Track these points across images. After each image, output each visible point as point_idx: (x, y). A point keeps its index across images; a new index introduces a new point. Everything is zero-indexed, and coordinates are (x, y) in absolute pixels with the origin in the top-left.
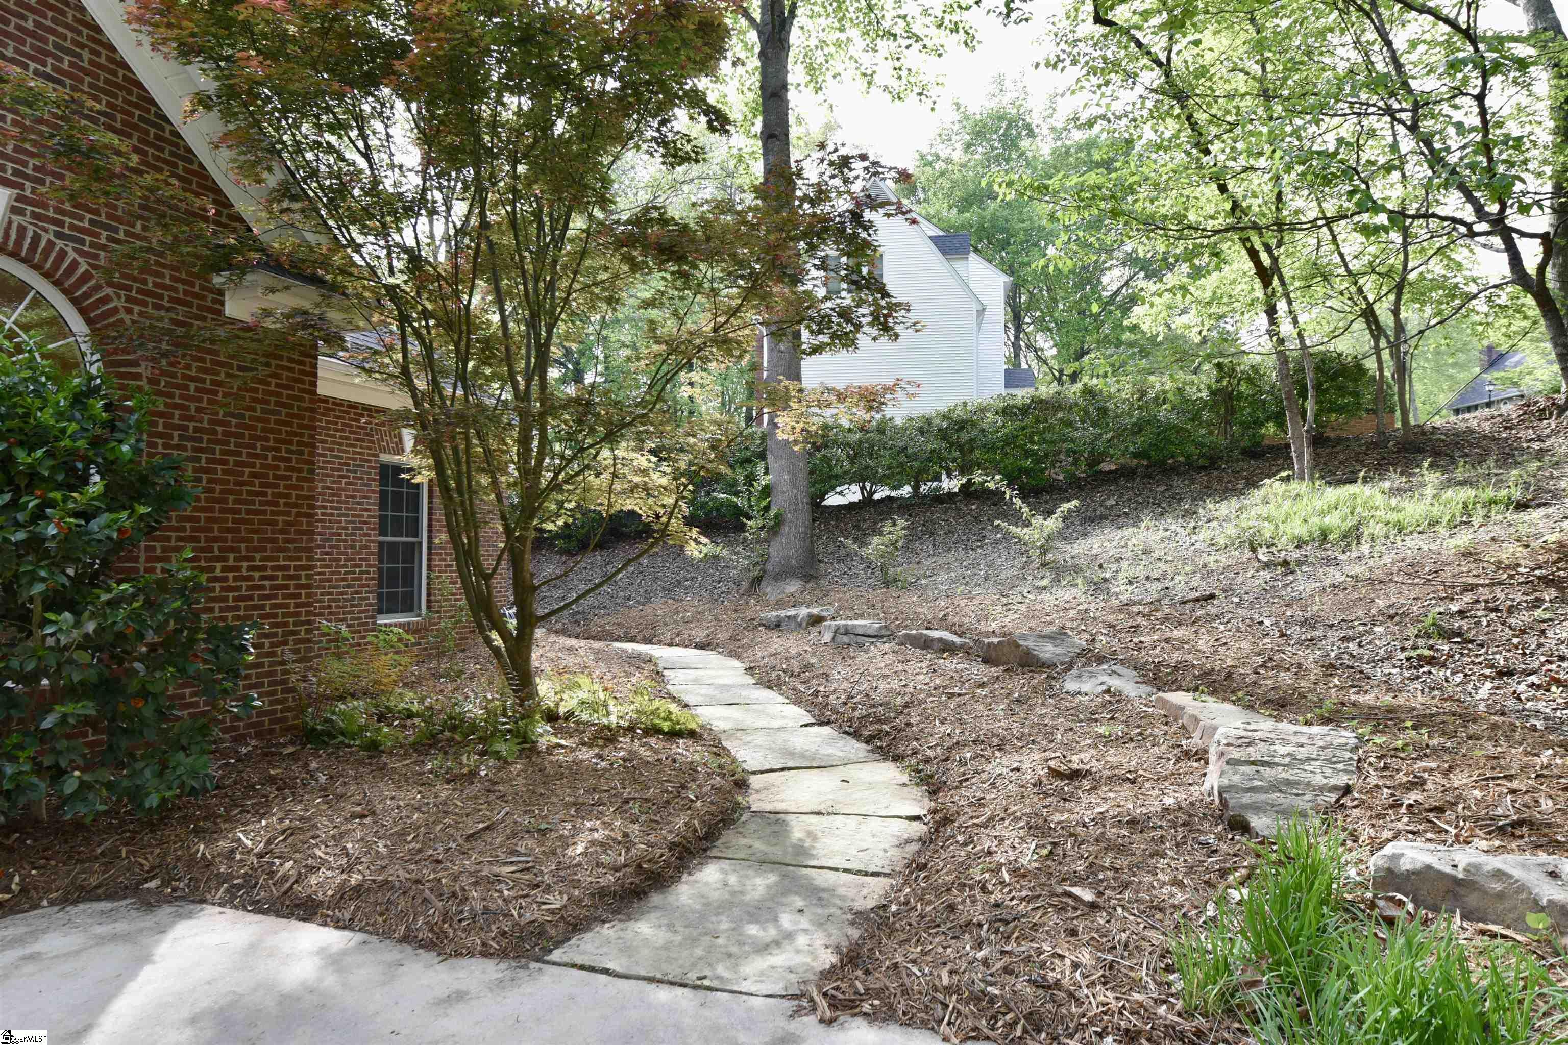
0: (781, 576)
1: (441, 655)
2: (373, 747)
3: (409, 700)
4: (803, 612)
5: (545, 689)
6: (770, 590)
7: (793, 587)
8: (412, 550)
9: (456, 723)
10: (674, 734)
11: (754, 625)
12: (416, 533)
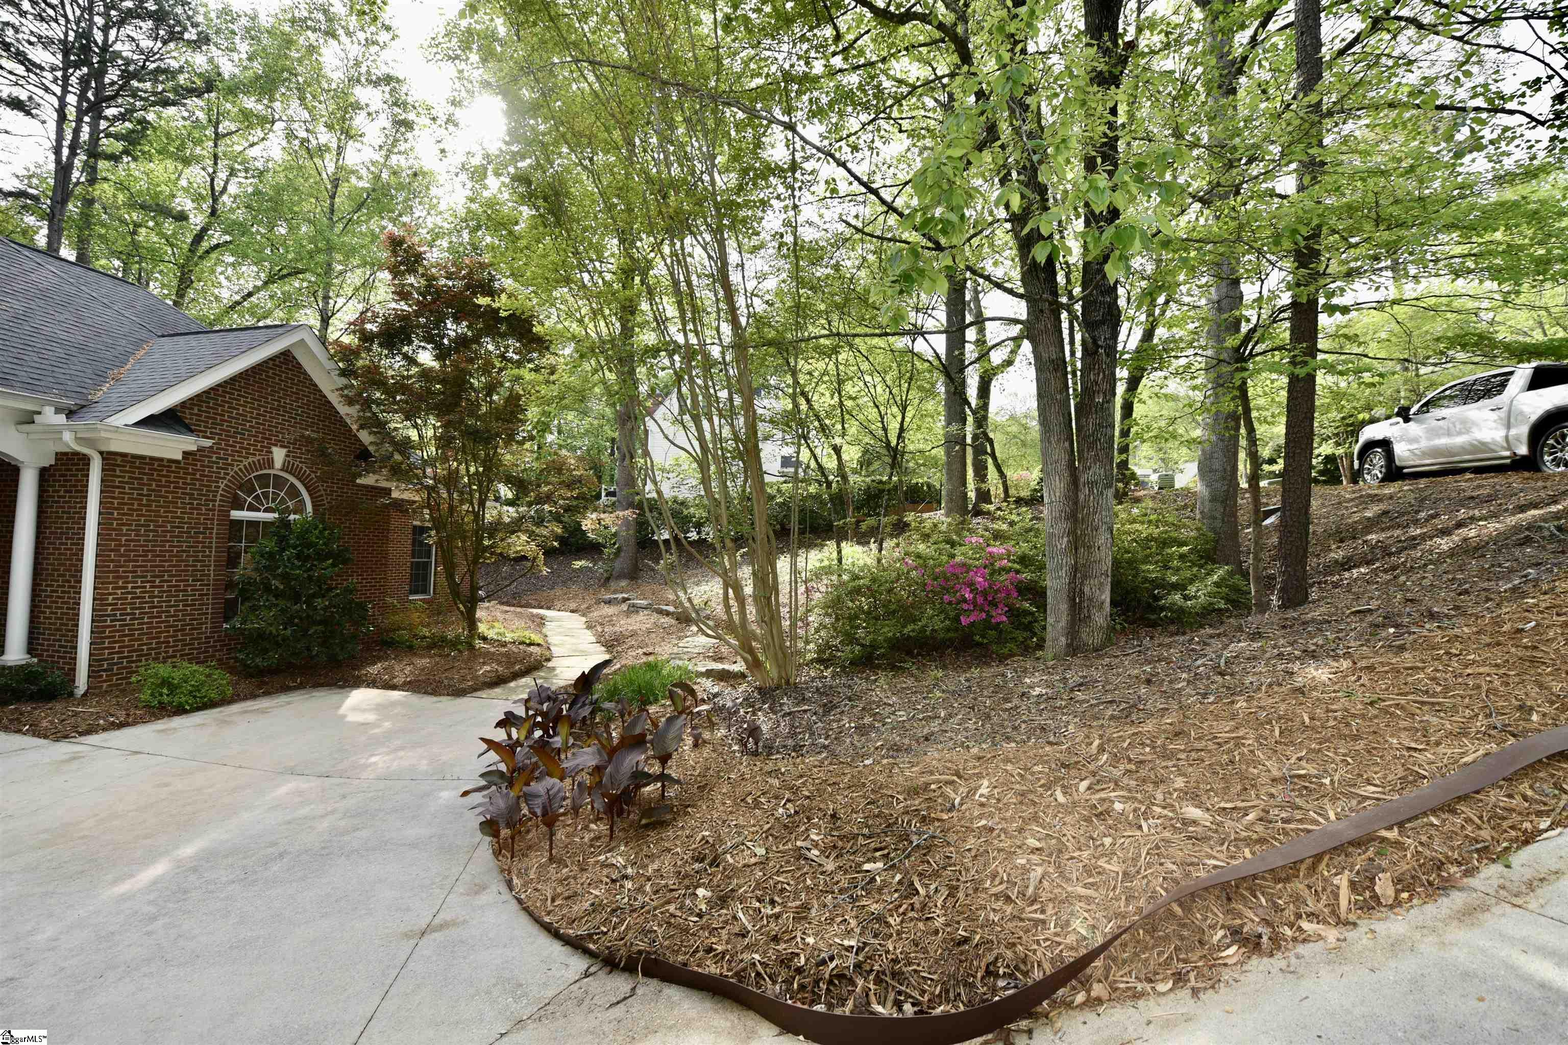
0: (620, 577)
1: (439, 614)
2: (411, 648)
3: (425, 632)
4: (620, 596)
5: (482, 628)
6: (613, 585)
7: (623, 583)
8: (427, 565)
9: (443, 639)
10: (531, 644)
11: (598, 602)
12: (429, 557)
